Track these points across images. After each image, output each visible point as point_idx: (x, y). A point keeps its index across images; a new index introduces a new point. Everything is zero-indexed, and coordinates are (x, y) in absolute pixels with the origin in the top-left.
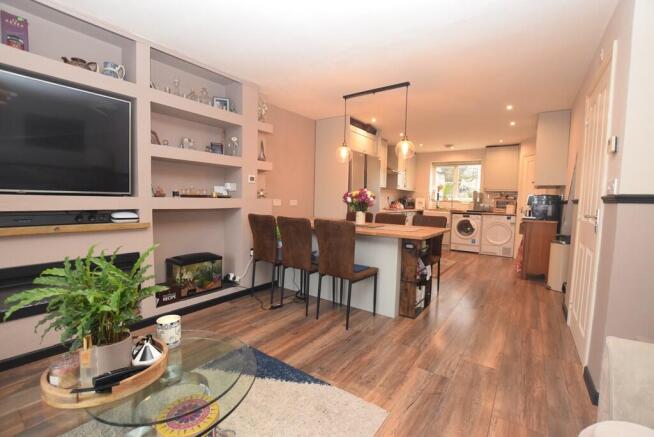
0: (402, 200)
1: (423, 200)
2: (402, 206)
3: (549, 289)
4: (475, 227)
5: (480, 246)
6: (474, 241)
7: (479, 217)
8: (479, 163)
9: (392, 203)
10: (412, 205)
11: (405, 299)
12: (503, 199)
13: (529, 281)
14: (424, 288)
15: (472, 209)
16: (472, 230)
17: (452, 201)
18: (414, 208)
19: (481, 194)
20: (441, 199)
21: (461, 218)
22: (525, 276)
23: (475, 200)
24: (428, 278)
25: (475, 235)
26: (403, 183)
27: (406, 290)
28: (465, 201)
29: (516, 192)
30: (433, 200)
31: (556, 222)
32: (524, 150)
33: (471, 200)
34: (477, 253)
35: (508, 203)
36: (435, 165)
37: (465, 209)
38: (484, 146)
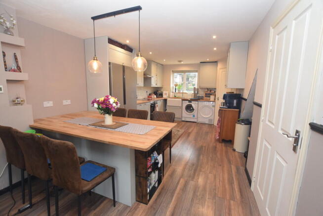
0: (155, 93)
1: (167, 92)
2: (155, 96)
3: (234, 150)
4: (194, 108)
5: (197, 118)
6: (194, 116)
7: (197, 102)
8: (196, 71)
9: (150, 94)
10: (161, 95)
11: (140, 190)
12: (209, 92)
13: (223, 144)
14: (157, 172)
15: (193, 98)
16: (193, 109)
17: (183, 93)
18: (162, 97)
19: (198, 89)
20: (177, 92)
21: (187, 103)
22: (221, 140)
23: (195, 92)
24: (159, 166)
25: (195, 112)
26: (155, 83)
27: (140, 183)
28: (189, 93)
29: (215, 89)
30: (173, 92)
31: (238, 110)
32: (220, 66)
33: (193, 92)
34: (196, 122)
35: (211, 94)
36: (174, 72)
37: (189, 98)
38: (199, 62)
